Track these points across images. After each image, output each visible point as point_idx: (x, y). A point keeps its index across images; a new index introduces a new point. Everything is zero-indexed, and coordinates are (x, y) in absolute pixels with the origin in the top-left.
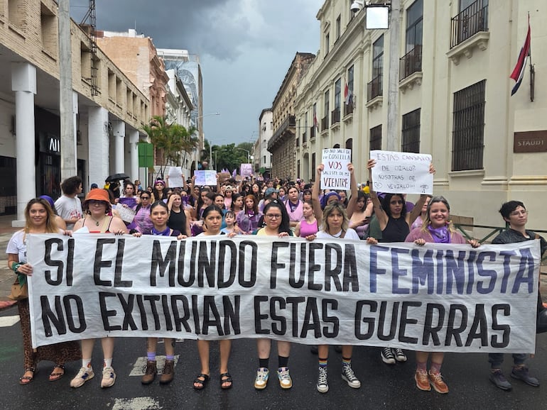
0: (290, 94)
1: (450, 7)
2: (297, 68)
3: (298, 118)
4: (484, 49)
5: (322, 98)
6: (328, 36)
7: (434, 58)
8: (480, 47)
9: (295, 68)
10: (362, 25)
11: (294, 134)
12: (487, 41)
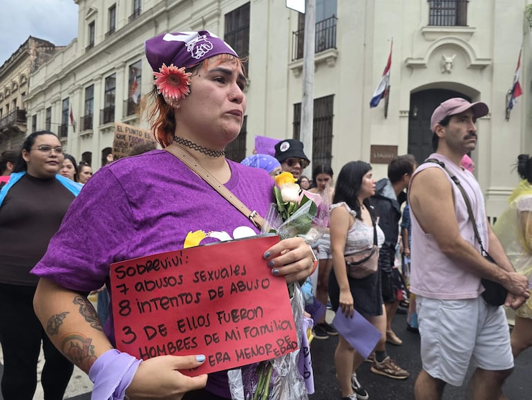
0: (14, 84)
1: (288, 21)
2: (29, 55)
3: (31, 113)
4: (332, 66)
5: (81, 93)
6: (92, 25)
7: (267, 67)
8: (329, 63)
9: (27, 55)
10: (157, 20)
11: (23, 133)
12: (335, 58)
